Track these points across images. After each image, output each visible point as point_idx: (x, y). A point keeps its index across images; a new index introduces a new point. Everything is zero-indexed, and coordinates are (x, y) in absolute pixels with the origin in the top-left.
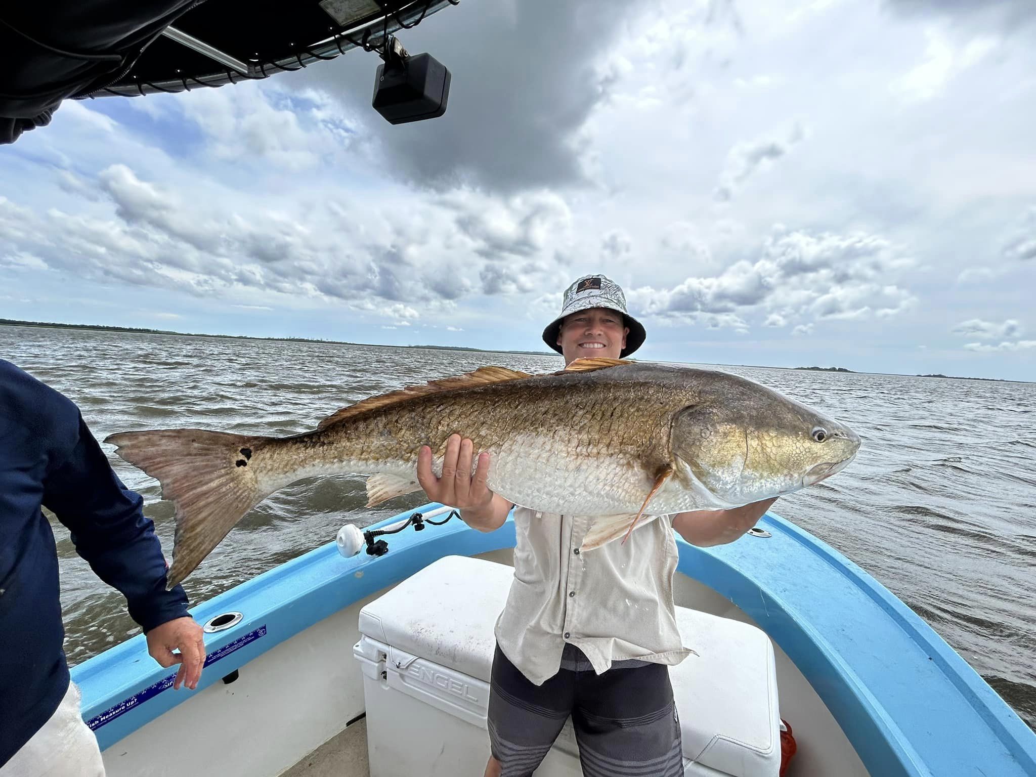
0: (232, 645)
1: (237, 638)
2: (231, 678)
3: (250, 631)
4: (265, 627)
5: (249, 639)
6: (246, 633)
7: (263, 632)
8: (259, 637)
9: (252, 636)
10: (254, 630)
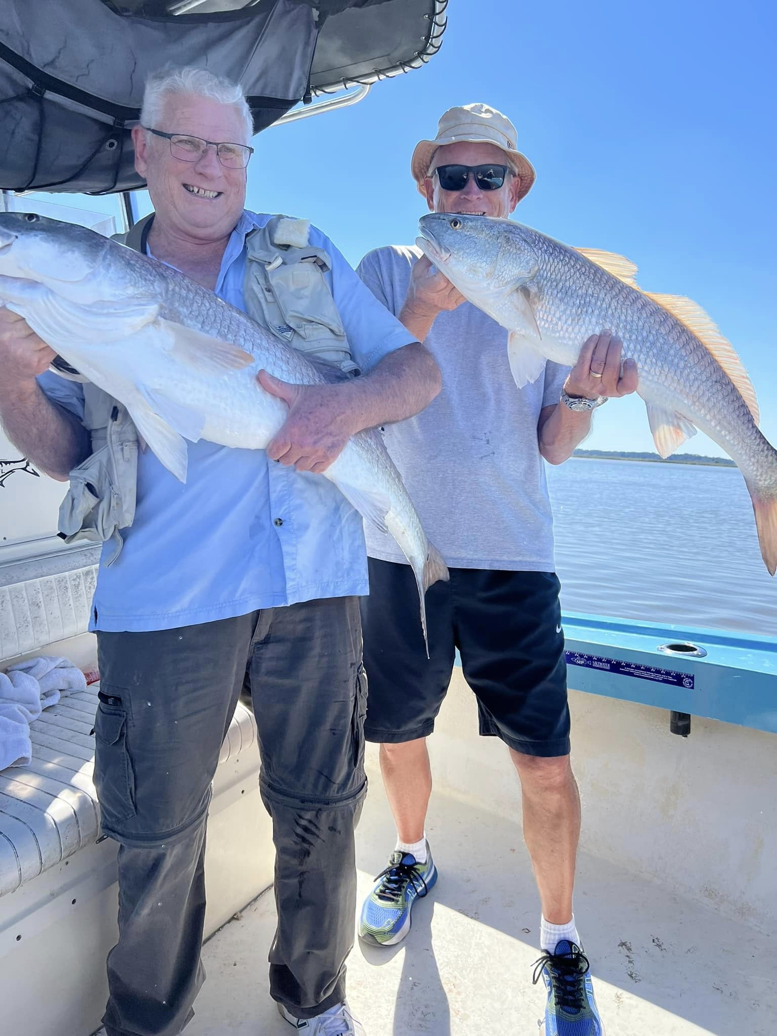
1: (657, 666)
5: (670, 679)
8: (683, 686)
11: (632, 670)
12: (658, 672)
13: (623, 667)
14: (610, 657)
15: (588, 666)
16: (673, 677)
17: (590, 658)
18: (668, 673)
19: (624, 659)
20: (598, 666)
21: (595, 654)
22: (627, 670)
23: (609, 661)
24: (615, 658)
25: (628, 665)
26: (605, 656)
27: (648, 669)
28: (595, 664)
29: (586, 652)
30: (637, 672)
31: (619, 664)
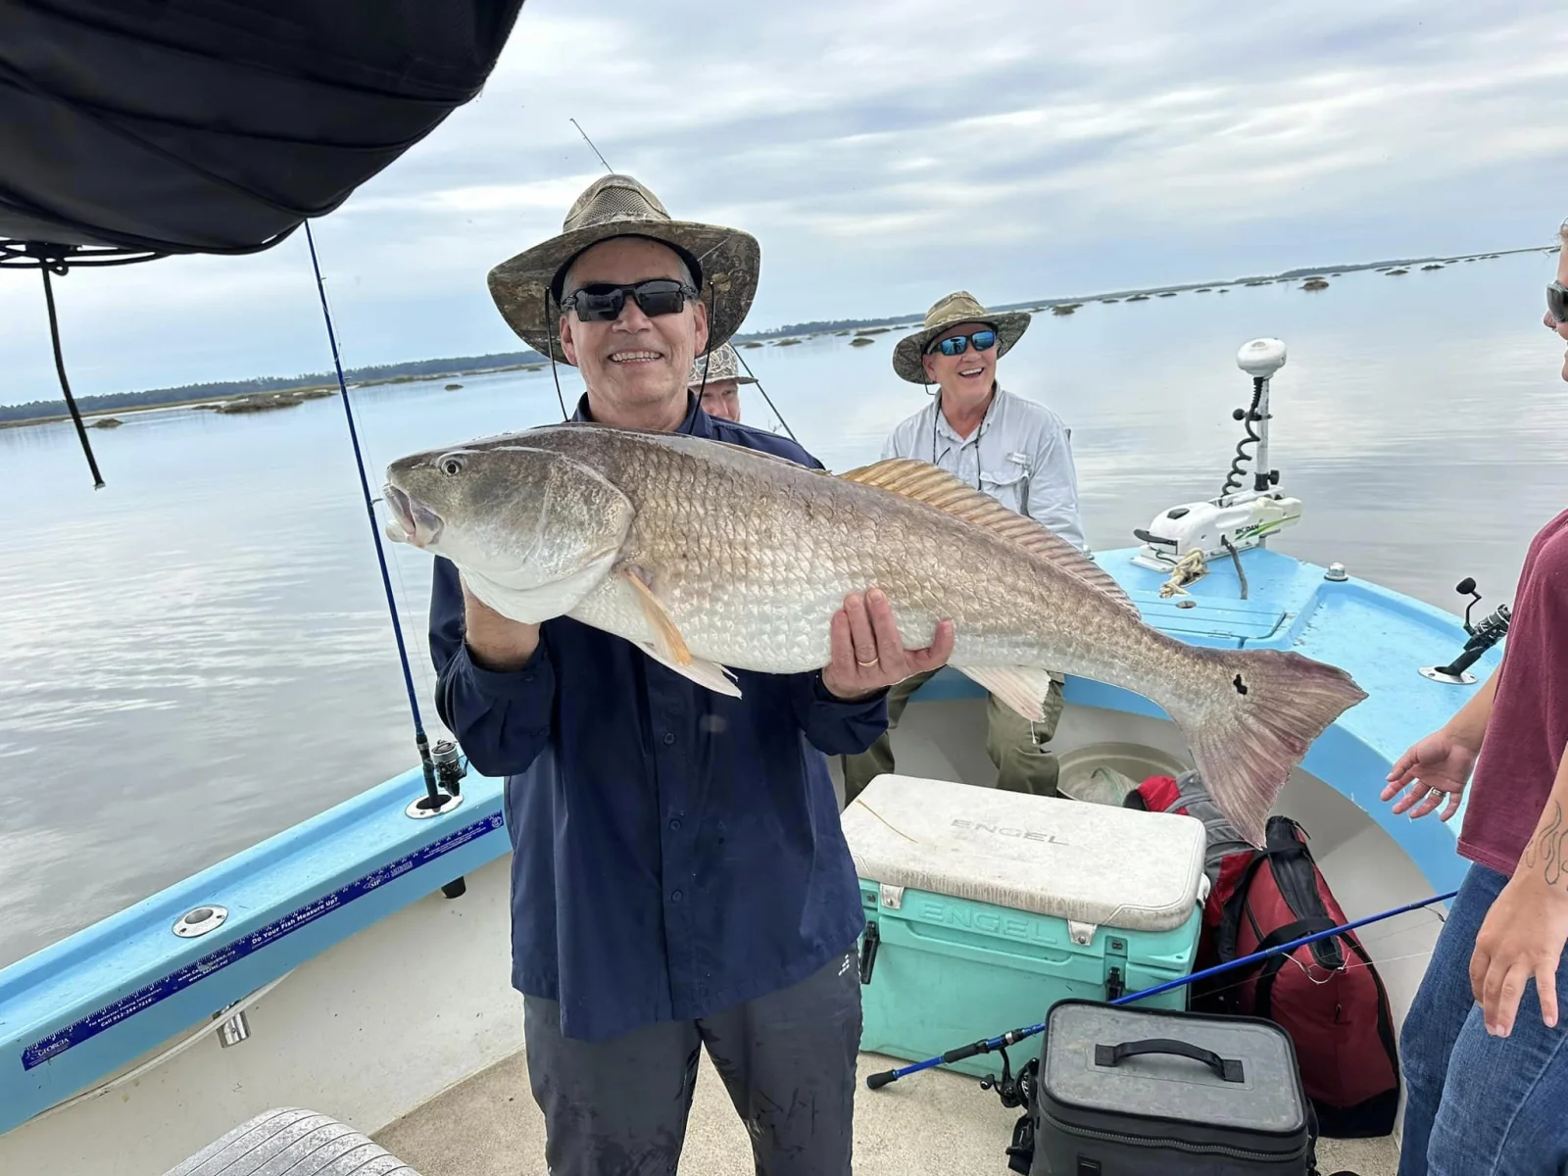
2: (455, 890)
3: (479, 819)
5: (479, 830)
6: (474, 821)
8: (493, 829)
10: (484, 816)
11: (437, 850)
12: (465, 831)
13: (427, 853)
14: (408, 853)
15: (387, 880)
16: (482, 826)
17: (387, 870)
18: (476, 826)
19: (425, 845)
20: (399, 872)
21: (390, 861)
22: (432, 853)
23: (410, 858)
24: (413, 851)
25: (433, 847)
26: (403, 855)
27: (454, 837)
28: (395, 872)
29: (379, 867)
30: (445, 847)
31: (422, 853)
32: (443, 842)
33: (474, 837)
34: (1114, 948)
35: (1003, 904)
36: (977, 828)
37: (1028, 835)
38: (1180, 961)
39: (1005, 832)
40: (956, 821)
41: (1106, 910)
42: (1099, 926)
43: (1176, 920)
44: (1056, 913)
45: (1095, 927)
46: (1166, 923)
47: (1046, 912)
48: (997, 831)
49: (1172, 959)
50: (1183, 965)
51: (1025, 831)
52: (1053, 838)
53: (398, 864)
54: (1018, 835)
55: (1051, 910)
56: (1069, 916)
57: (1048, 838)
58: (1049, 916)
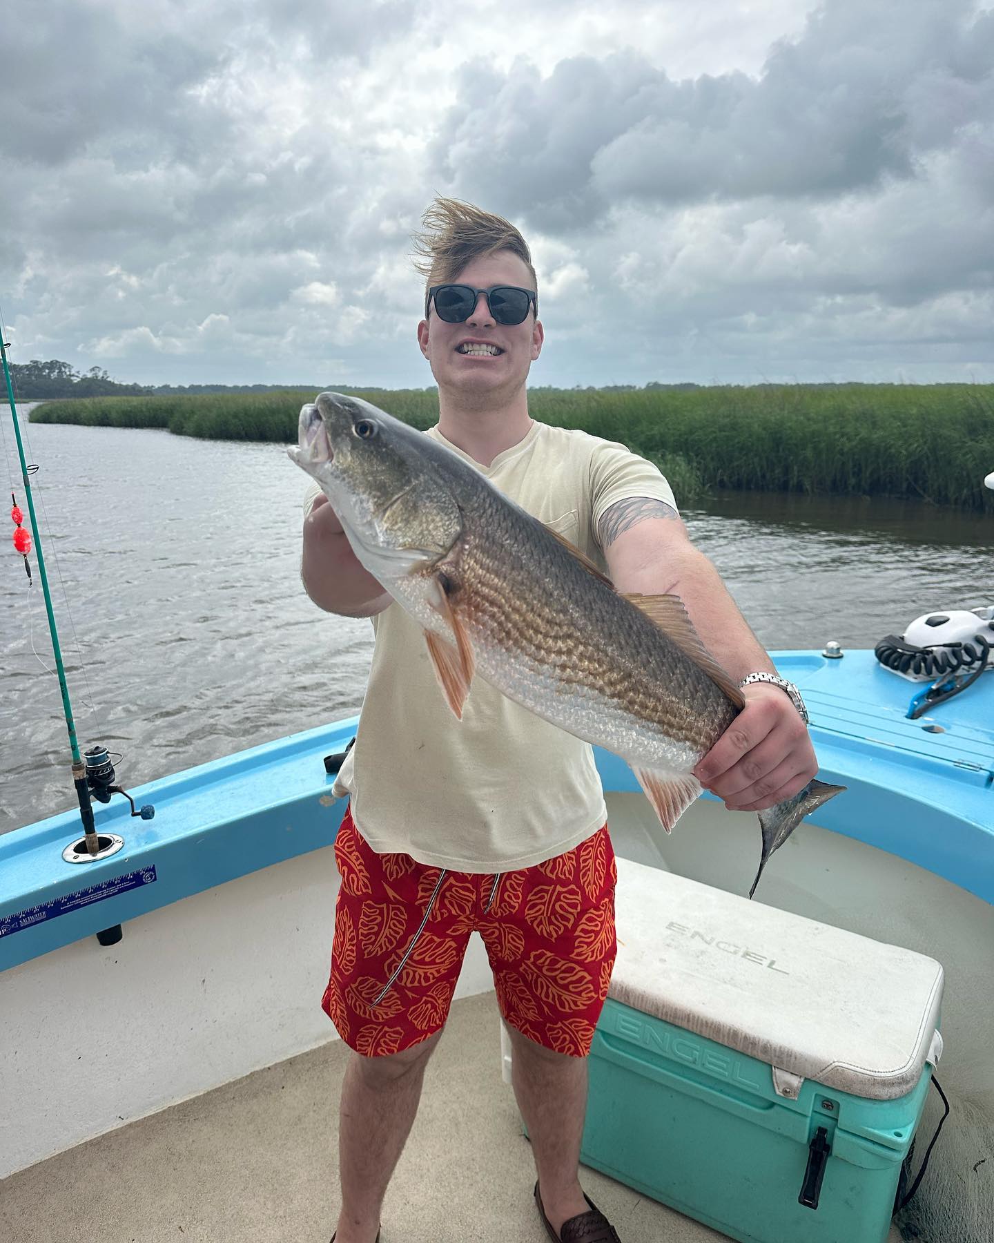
0: (98, 889)
1: (108, 879)
2: (110, 937)
3: (128, 872)
4: (153, 870)
5: (127, 884)
6: (123, 874)
7: (151, 876)
8: (144, 883)
9: (131, 880)
10: (135, 870)
11: (77, 902)
12: (111, 884)
13: (65, 904)
14: (42, 903)
15: (14, 930)
17: (16, 919)
18: (123, 880)
19: (62, 896)
20: (30, 922)
21: (20, 911)
23: (42, 909)
24: (49, 901)
25: (71, 898)
26: (35, 905)
28: (24, 922)
30: (84, 900)
31: (58, 904)
32: (85, 894)
33: (121, 891)
34: (823, 1107)
35: (703, 1035)
36: (693, 937)
37: (746, 954)
38: (899, 1140)
39: (722, 946)
40: (672, 924)
41: (814, 1063)
42: (806, 1079)
43: (896, 1091)
44: (761, 1056)
45: (802, 1080)
46: (884, 1093)
47: (749, 1052)
48: (714, 944)
49: (889, 1135)
50: (900, 1145)
51: (744, 949)
52: (773, 963)
53: (29, 914)
54: (735, 953)
55: (755, 1052)
56: (774, 1064)
57: (766, 963)
58: (752, 1057)
